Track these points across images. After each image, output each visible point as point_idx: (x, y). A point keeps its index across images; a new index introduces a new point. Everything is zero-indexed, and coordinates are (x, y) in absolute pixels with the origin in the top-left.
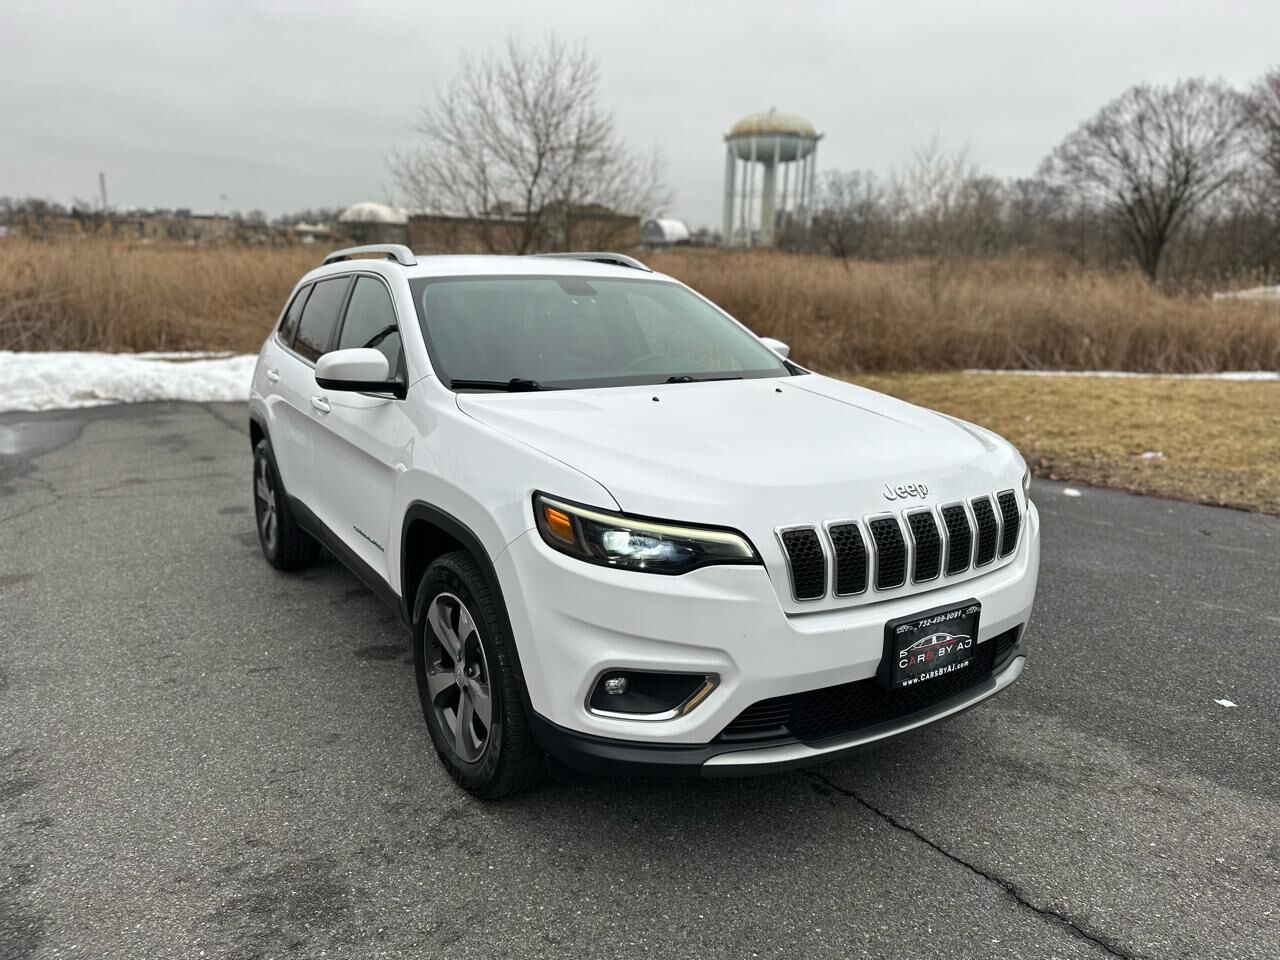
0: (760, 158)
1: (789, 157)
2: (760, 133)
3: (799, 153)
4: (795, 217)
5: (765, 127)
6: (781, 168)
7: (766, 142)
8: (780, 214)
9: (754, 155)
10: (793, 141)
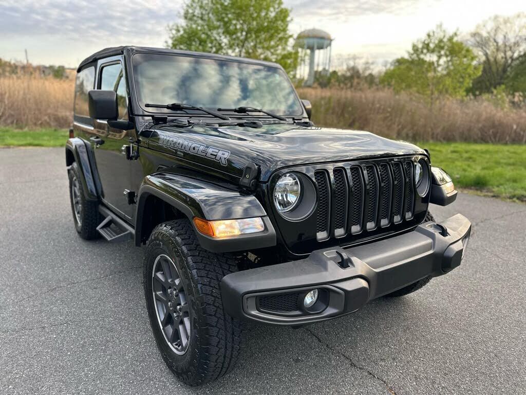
0: (309, 48)
1: (320, 47)
2: (308, 37)
3: (325, 46)
4: (322, 73)
5: (311, 35)
6: (317, 52)
7: (311, 41)
8: (316, 72)
9: (306, 47)
10: (322, 41)
